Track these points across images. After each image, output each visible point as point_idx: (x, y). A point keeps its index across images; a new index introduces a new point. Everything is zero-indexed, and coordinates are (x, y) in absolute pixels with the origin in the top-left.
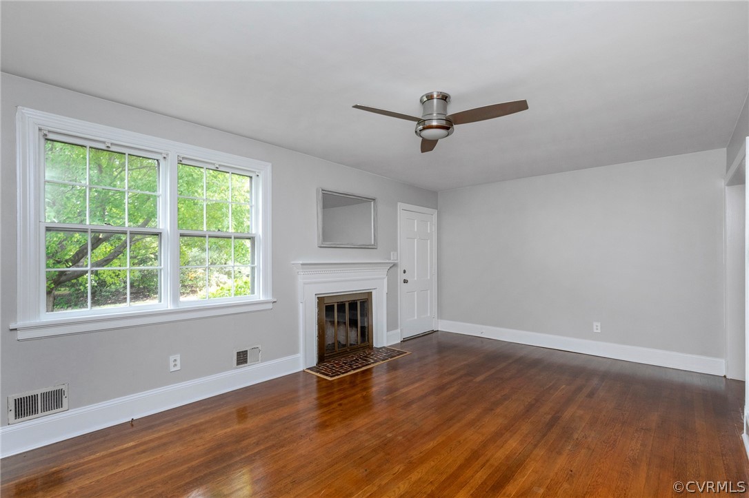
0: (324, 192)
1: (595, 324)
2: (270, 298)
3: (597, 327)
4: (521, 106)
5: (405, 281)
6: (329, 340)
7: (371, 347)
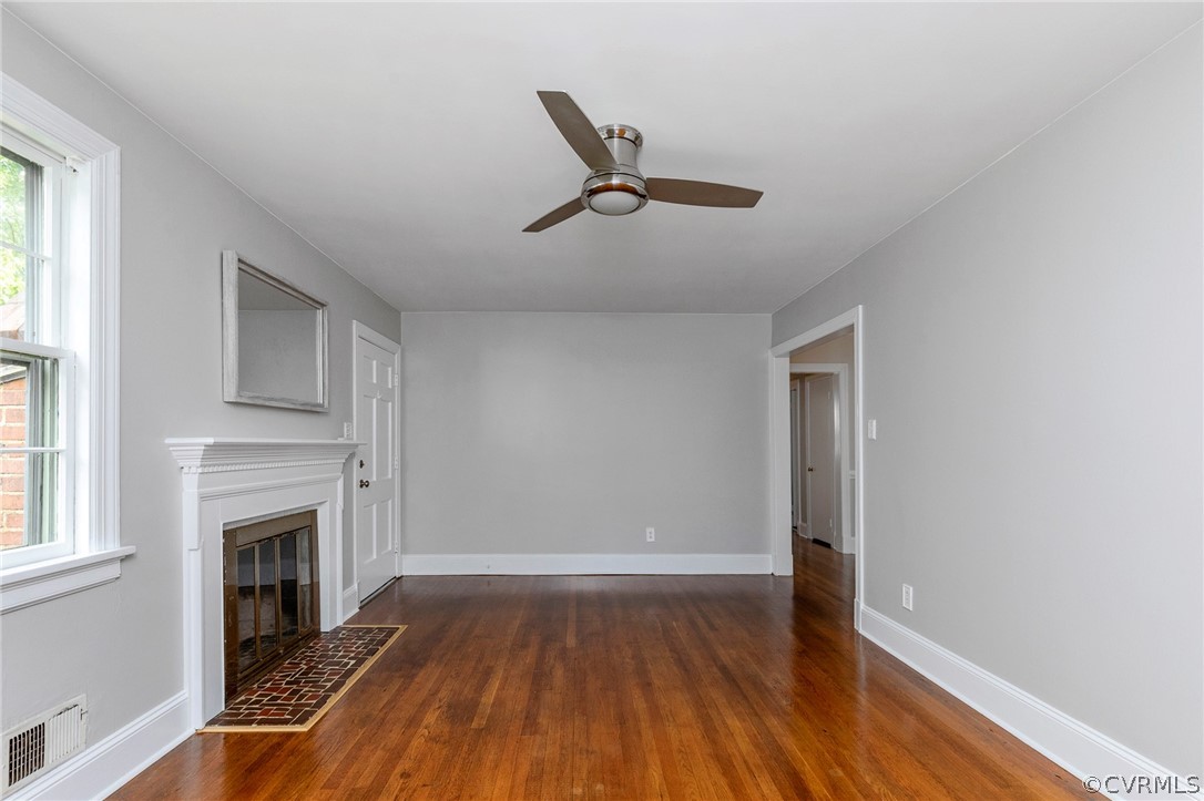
0: (243, 267)
1: (648, 530)
2: (113, 547)
3: (651, 535)
4: (748, 198)
5: (364, 484)
6: (246, 632)
7: (315, 633)
